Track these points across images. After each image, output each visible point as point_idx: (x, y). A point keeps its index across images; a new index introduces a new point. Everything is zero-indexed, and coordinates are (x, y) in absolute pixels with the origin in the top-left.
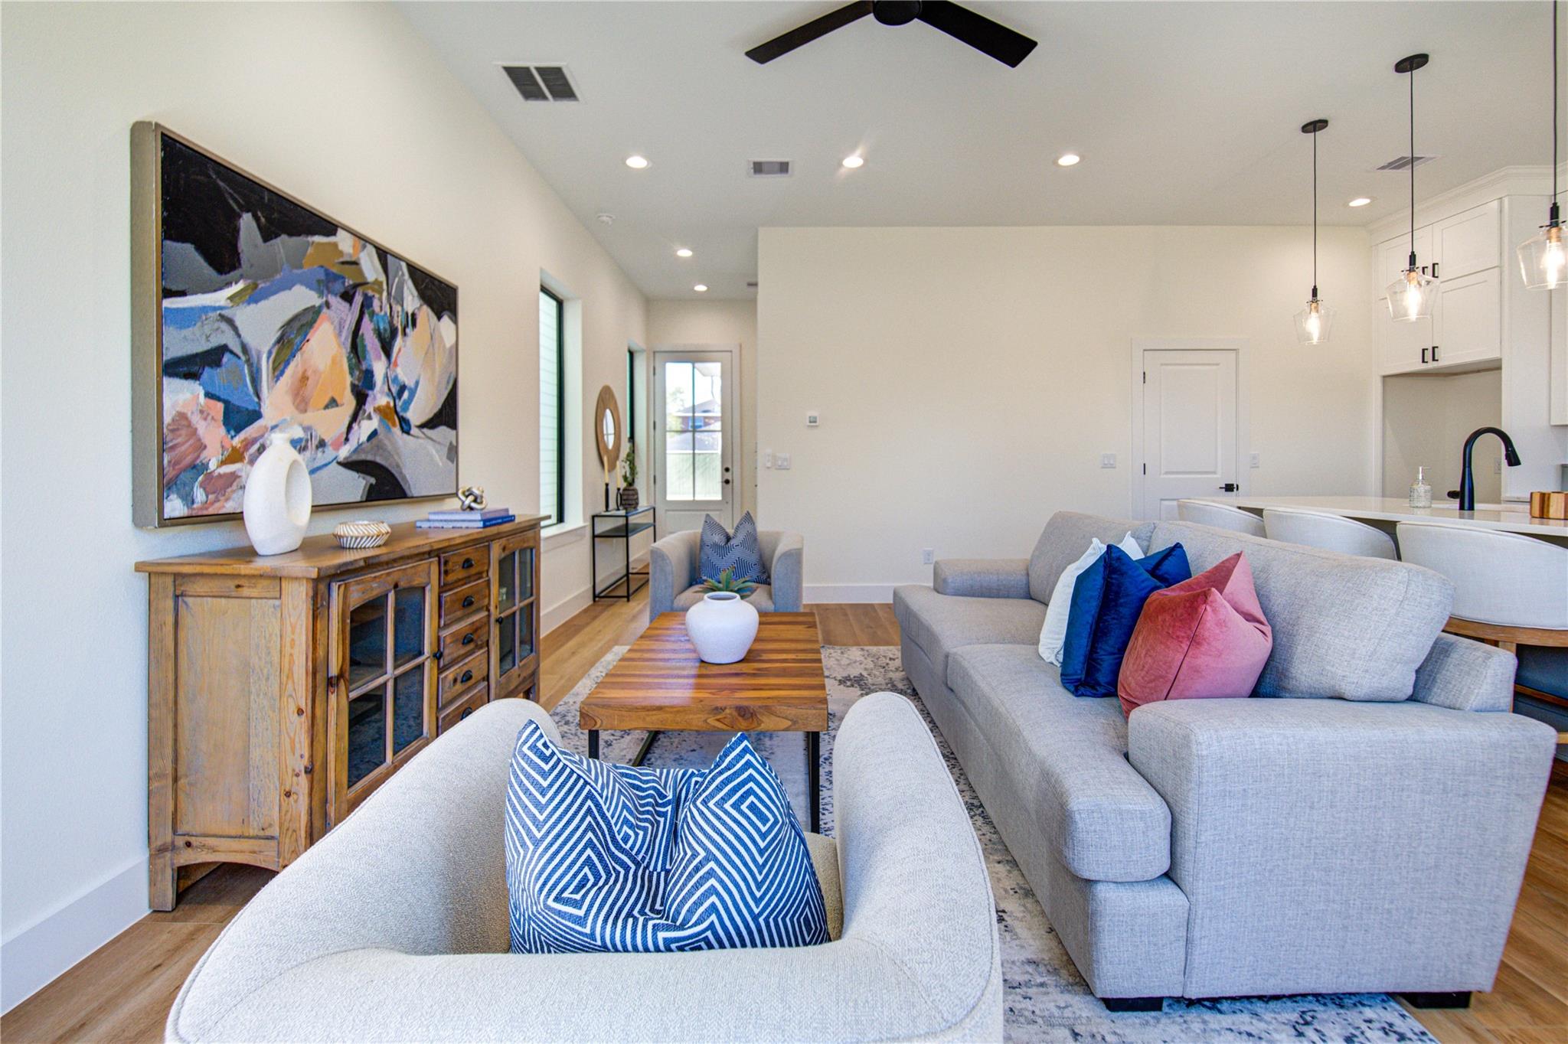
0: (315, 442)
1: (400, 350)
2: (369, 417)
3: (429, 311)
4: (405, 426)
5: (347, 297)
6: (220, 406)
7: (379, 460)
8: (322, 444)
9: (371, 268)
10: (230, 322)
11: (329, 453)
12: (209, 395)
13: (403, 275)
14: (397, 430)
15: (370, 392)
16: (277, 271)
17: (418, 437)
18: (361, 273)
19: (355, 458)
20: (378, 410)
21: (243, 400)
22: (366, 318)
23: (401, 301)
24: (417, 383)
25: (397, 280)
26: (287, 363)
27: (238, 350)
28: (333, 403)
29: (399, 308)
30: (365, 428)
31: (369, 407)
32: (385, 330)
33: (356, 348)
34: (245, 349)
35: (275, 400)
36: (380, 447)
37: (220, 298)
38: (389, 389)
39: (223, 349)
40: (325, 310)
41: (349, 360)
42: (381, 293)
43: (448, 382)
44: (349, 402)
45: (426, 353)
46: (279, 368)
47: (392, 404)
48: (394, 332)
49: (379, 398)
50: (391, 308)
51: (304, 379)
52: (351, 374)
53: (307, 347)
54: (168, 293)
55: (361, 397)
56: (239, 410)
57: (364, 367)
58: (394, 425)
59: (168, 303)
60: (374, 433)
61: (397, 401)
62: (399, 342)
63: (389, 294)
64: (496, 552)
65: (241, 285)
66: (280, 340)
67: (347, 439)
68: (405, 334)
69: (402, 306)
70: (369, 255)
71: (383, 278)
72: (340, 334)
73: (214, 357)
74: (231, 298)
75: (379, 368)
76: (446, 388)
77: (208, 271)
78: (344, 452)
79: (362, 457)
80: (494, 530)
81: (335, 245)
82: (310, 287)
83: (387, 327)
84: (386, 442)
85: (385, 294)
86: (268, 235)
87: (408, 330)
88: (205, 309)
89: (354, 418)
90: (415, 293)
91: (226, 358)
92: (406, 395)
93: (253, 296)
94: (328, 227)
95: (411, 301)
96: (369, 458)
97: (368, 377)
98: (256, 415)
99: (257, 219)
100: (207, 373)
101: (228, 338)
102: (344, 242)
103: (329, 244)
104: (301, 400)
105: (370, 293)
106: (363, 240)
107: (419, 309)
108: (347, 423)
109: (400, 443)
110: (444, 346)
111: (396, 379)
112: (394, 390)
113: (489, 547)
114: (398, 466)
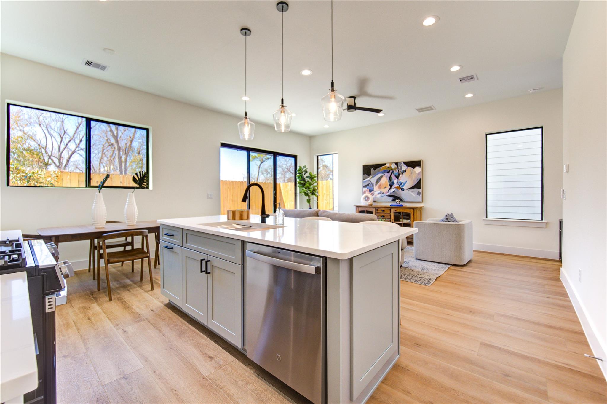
0: (382, 193)
1: (401, 177)
2: (393, 189)
3: (410, 168)
4: (403, 189)
5: (388, 172)
6: (369, 190)
7: (395, 195)
8: (383, 193)
9: (394, 166)
10: (370, 181)
11: (385, 194)
12: (368, 189)
13: (402, 164)
14: (400, 190)
15: (393, 185)
16: (376, 173)
17: (406, 191)
18: (391, 168)
19: (390, 195)
20: (395, 188)
21: (371, 189)
22: (392, 174)
23: (401, 168)
24: (406, 182)
25: (400, 166)
26: (378, 183)
27: (371, 183)
28: (385, 187)
29: (401, 170)
30: (392, 191)
31: (393, 187)
32: (397, 175)
33: (390, 179)
34: (372, 183)
35: (376, 188)
36: (396, 193)
37: (369, 179)
38: (398, 184)
39: (369, 184)
40: (384, 175)
41: (389, 181)
42: (396, 169)
43: (417, 180)
44: (389, 187)
45: (409, 176)
46: (376, 184)
47: (399, 186)
48: (399, 175)
49: (396, 185)
50: (399, 171)
51: (380, 185)
52: (389, 182)
53: (381, 181)
54: (363, 180)
55: (391, 186)
56: (371, 190)
57: (392, 181)
58: (399, 189)
59: (364, 181)
60: (394, 191)
61: (400, 186)
62: (401, 175)
63: (398, 169)
64: (393, 210)
65: (371, 177)
66: (376, 181)
67: (388, 192)
68: (402, 174)
69: (402, 170)
70: (394, 165)
71: (397, 167)
72: (387, 178)
73: (368, 185)
74: (370, 178)
75: (395, 181)
76: (417, 181)
77: (368, 176)
78: (388, 194)
79: (392, 195)
80: (391, 207)
81: (386, 166)
82: (381, 173)
83: (398, 174)
84: (397, 192)
85: (397, 169)
86: (374, 170)
87: (403, 173)
88: (367, 181)
89: (390, 189)
90: (406, 166)
91: (369, 185)
92: (403, 184)
93: (373, 177)
94: (385, 164)
95: (404, 167)
96: (393, 195)
97: (393, 183)
98: (373, 190)
99: (373, 168)
100: (367, 187)
101: (370, 182)
102: (388, 165)
103: (385, 167)
104: (380, 187)
105: (393, 170)
106: (392, 163)
107: (407, 169)
108: (388, 190)
109: (401, 192)
110: (416, 173)
111: (400, 182)
112: (399, 184)
113: (390, 210)
114: (400, 196)
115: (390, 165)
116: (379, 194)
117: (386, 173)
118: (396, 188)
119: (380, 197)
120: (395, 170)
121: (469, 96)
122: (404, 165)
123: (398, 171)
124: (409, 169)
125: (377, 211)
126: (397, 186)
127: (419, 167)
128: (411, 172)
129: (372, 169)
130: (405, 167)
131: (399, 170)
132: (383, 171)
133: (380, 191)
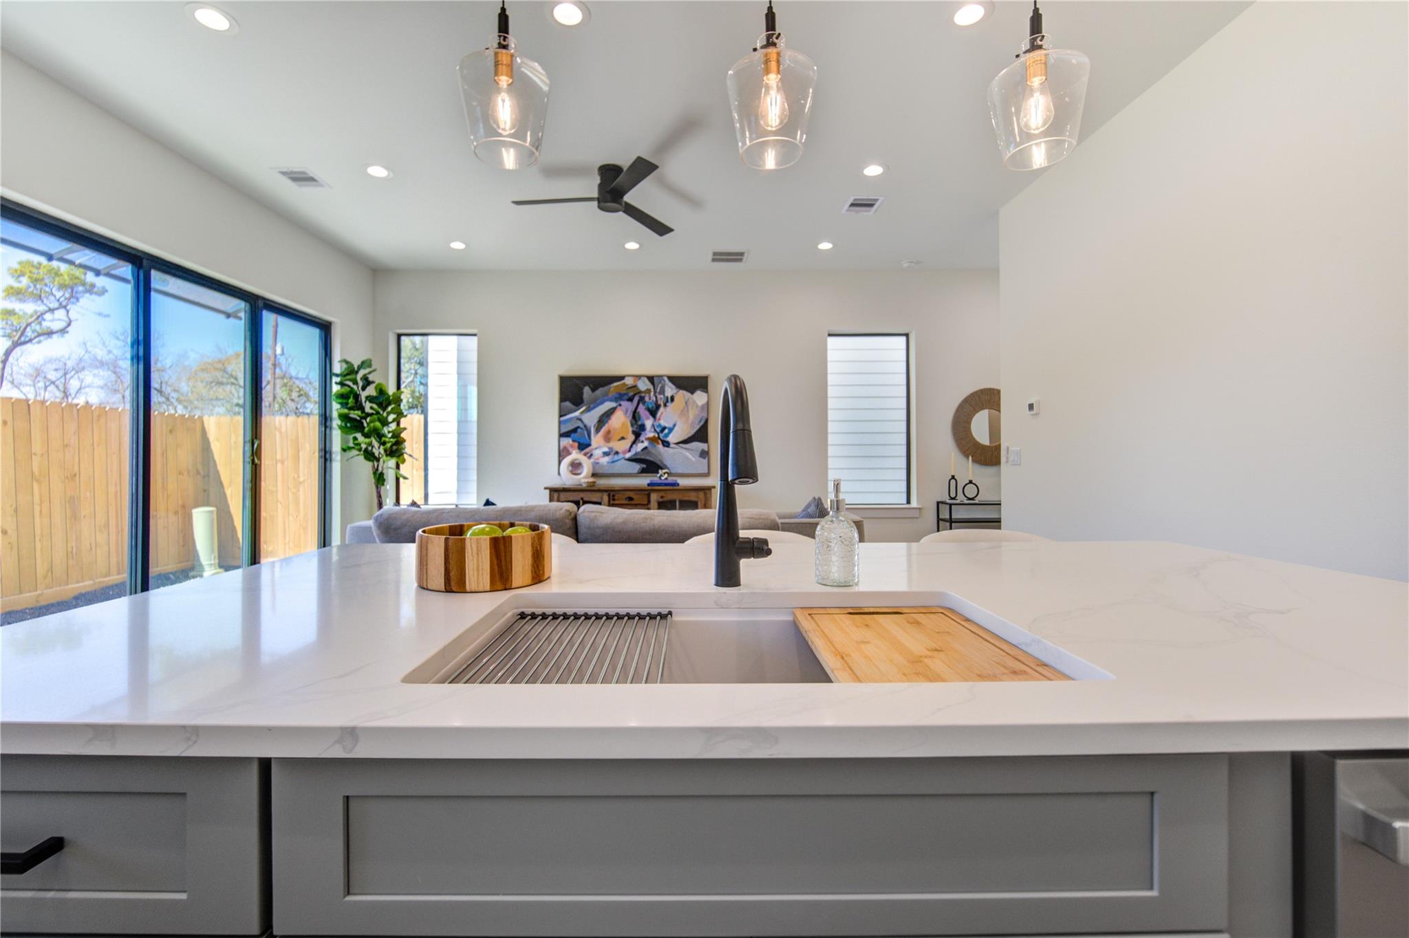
115: (635, 381)
116: (606, 454)
117: (624, 400)
118: (652, 440)
119: (608, 463)
120: (647, 395)
121: (825, 246)
122: (670, 384)
123: (654, 399)
124: (682, 395)
125: (614, 500)
126: (651, 435)
127: (704, 392)
128: (686, 403)
129: (587, 390)
130: (672, 389)
131: (657, 394)
132: (618, 396)
133: (610, 448)
